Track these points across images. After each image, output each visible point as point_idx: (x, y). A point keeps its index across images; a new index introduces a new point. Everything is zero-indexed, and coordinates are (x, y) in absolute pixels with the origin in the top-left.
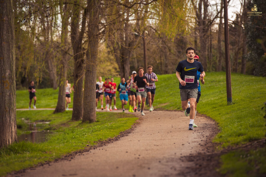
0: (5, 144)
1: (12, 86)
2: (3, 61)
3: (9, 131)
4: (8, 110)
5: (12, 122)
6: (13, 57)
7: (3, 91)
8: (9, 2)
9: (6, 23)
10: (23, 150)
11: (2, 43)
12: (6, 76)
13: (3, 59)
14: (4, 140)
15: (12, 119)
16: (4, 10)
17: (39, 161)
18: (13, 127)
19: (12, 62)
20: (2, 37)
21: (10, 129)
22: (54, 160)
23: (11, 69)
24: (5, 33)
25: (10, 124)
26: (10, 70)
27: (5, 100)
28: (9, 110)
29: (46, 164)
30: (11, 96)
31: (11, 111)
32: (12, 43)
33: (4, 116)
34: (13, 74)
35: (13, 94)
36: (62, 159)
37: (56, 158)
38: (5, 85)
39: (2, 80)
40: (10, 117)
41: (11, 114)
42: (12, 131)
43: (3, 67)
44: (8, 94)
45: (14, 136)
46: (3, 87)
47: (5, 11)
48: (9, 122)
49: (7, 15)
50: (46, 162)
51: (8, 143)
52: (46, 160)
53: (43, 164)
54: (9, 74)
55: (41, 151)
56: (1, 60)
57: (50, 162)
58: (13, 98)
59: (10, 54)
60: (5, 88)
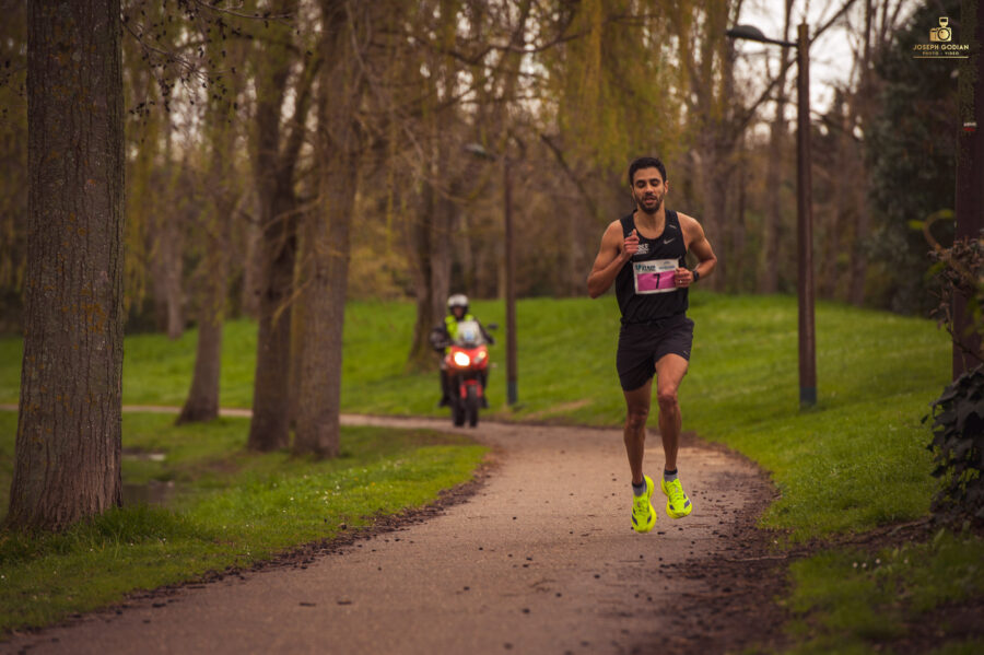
0: (85, 509)
1: (112, 323)
2: (87, 240)
3: (98, 467)
4: (98, 398)
5: (108, 441)
6: (118, 227)
7: (83, 339)
9: (101, 118)
10: (143, 533)
11: (84, 182)
12: (95, 289)
13: (88, 233)
14: (81, 495)
15: (108, 431)
16: (96, 76)
18: (113, 457)
19: (115, 245)
20: (86, 162)
21: (103, 462)
22: (251, 564)
23: (112, 268)
24: (96, 149)
25: (103, 446)
26: (109, 272)
27: (89, 368)
28: (102, 400)
30: (109, 354)
31: (106, 404)
32: (116, 184)
33: (85, 418)
34: (116, 285)
35: (117, 347)
36: (275, 564)
37: (257, 560)
38: (90, 318)
39: (82, 303)
40: (104, 423)
41: (105, 413)
42: (107, 469)
43: (87, 259)
44: (99, 349)
45: (113, 485)
46: (84, 325)
47: (99, 77)
48: (98, 438)
49: (103, 93)
50: (228, 568)
51: (93, 507)
52: (226, 564)
53: (220, 573)
54: (105, 284)
55: (199, 537)
56: (82, 237)
57: (241, 569)
58: (116, 362)
59: (110, 219)
60: (90, 329)
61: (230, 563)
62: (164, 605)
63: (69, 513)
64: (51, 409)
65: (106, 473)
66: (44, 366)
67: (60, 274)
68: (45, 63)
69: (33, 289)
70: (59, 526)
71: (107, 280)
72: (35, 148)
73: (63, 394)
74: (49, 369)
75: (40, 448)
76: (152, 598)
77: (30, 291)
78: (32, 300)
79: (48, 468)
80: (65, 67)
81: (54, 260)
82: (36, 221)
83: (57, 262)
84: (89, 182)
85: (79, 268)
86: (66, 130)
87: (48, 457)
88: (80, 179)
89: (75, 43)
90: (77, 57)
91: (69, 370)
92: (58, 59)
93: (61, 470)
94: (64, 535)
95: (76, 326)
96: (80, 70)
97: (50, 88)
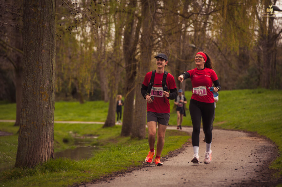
0: (41, 160)
1: (51, 98)
2: (42, 71)
3: (45, 146)
4: (45, 123)
5: (49, 137)
6: (53, 66)
7: (41, 103)
8: (51, 6)
9: (47, 29)
10: (60, 168)
11: (41, 51)
12: (45, 87)
13: (43, 68)
14: (40, 156)
15: (49, 134)
17: (75, 181)
18: (51, 143)
19: (52, 72)
20: (42, 44)
21: (47, 144)
23: (51, 80)
24: (46, 40)
25: (47, 139)
26: (49, 81)
27: (43, 113)
29: (82, 185)
30: (49, 108)
31: (48, 125)
32: (52, 52)
33: (41, 130)
34: (52, 85)
35: (52, 106)
38: (43, 96)
39: (40, 91)
40: (47, 132)
41: (48, 128)
42: (48, 146)
43: (42, 76)
44: (46, 106)
45: (50, 152)
46: (41, 99)
47: (47, 16)
48: (45, 136)
49: (48, 21)
51: (43, 159)
52: (82, 181)
53: (78, 184)
54: (48, 85)
56: (40, 69)
58: (52, 111)
59: (50, 63)
60: (43, 100)
63: (35, 161)
64: (30, 127)
65: (48, 148)
66: (28, 112)
67: (33, 82)
68: (29, 11)
69: (24, 86)
70: (32, 166)
73: (34, 121)
75: (26, 140)
78: (24, 90)
79: (29, 146)
80: (35, 13)
81: (31, 77)
82: (26, 64)
83: (32, 78)
84: (43, 51)
85: (39, 80)
86: (35, 33)
87: (29, 143)
89: (39, 4)
90: (39, 9)
91: (36, 113)
92: (33, 10)
93: (33, 147)
94: (33, 169)
95: (38, 99)
96: (40, 14)
97: (30, 19)
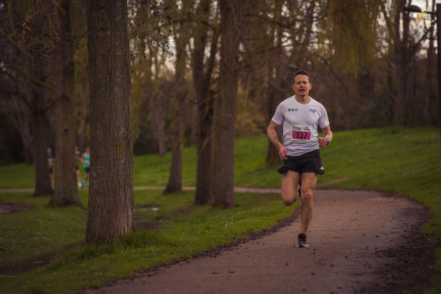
0: (119, 234)
1: (128, 150)
2: (116, 114)
3: (124, 214)
4: (123, 184)
5: (128, 203)
6: (129, 108)
7: (116, 158)
9: (120, 60)
10: (145, 244)
11: (114, 89)
12: (120, 136)
13: (116, 111)
14: (117, 228)
15: (128, 198)
16: (118, 41)
18: (130, 210)
19: (128, 116)
20: (114, 80)
21: (126, 212)
22: (192, 256)
23: (127, 126)
24: (118, 74)
25: (126, 205)
26: (126, 128)
27: (118, 171)
30: (127, 164)
31: (126, 187)
32: (128, 89)
33: (117, 193)
34: (129, 133)
35: (130, 161)
36: (203, 255)
37: (194, 254)
38: (118, 148)
39: (114, 142)
40: (126, 195)
41: (126, 190)
42: (128, 215)
43: (116, 122)
44: (122, 162)
45: (131, 222)
46: (115, 152)
48: (123, 202)
49: (121, 49)
50: (182, 258)
51: (122, 232)
52: (181, 256)
53: (178, 260)
54: (124, 133)
55: (169, 244)
56: (113, 113)
57: (187, 258)
58: (130, 168)
59: (126, 104)
60: (118, 154)
61: (183, 256)
62: (152, 275)
63: (112, 235)
64: (103, 189)
65: (127, 217)
66: (99, 171)
67: (105, 130)
68: (95, 36)
69: (93, 137)
70: (108, 241)
71: (125, 131)
72: (92, 74)
73: (108, 183)
74: (101, 172)
75: (99, 207)
76: (148, 272)
77: (92, 138)
78: (93, 142)
79: (102, 216)
80: (104, 38)
81: (101, 123)
82: (93, 107)
83: (103, 124)
84: (116, 88)
85: (112, 127)
86: (105, 66)
87: (102, 211)
88: (112, 87)
89: (108, 26)
90: (109, 33)
91: (110, 172)
92: (101, 34)
93: (108, 216)
94: (110, 245)
95: (112, 152)
96: (110, 39)
97: (97, 47)
